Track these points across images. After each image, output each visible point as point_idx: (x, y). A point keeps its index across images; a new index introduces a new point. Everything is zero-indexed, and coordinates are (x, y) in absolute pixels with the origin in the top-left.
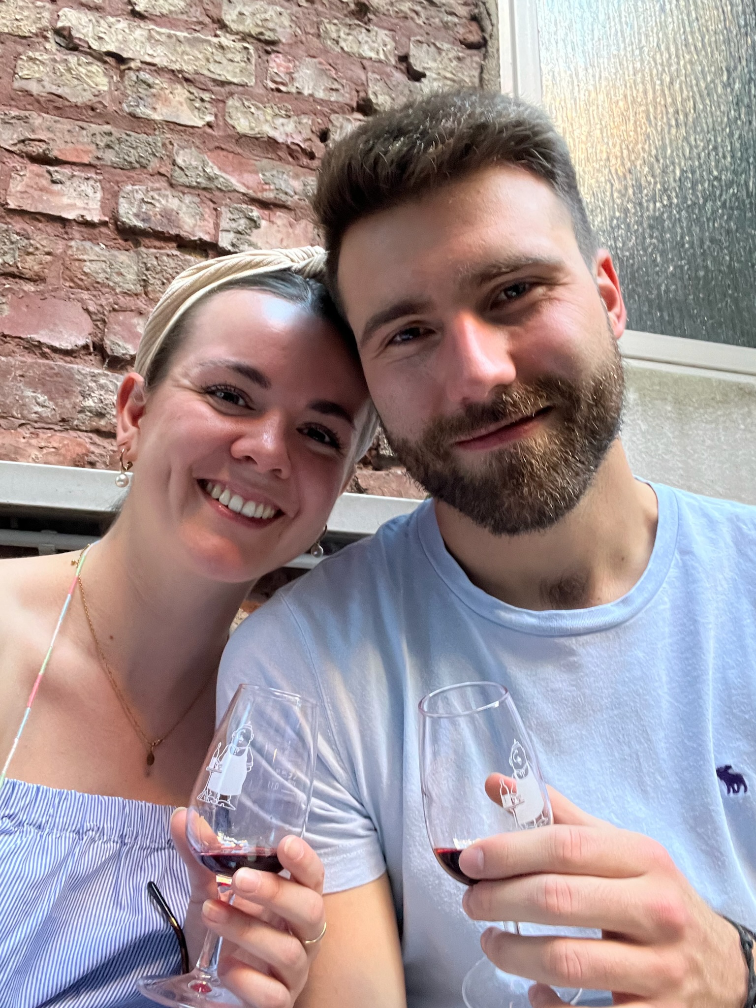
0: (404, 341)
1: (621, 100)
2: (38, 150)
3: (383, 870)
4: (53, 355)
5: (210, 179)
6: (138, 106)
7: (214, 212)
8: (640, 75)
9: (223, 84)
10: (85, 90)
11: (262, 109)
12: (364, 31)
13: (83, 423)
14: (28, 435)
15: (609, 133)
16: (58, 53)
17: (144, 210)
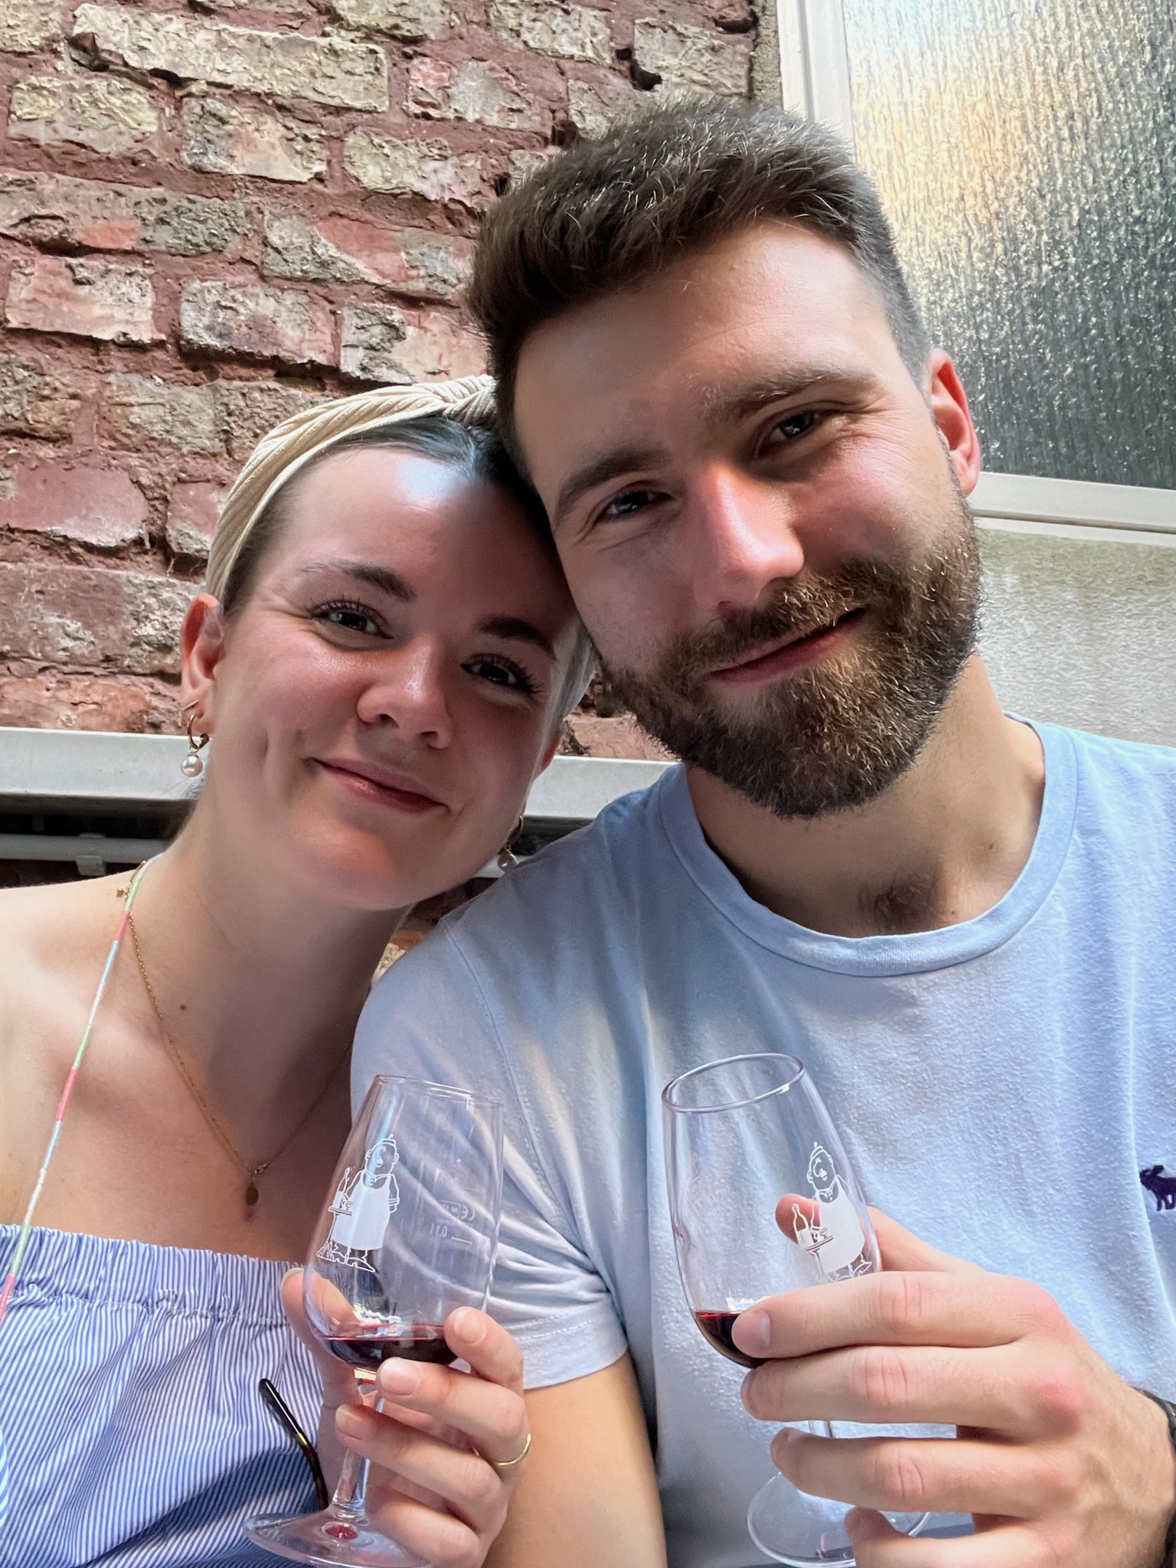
0: (623, 514)
1: (981, 100)
2: (50, 232)
3: (623, 1351)
4: (87, 556)
5: (323, 264)
6: (205, 154)
7: (333, 318)
8: (1009, 59)
9: (339, 110)
10: (121, 133)
11: (402, 149)
12: (560, 13)
13: (138, 662)
14: (53, 685)
15: (962, 157)
16: (76, 76)
17: (220, 320)
